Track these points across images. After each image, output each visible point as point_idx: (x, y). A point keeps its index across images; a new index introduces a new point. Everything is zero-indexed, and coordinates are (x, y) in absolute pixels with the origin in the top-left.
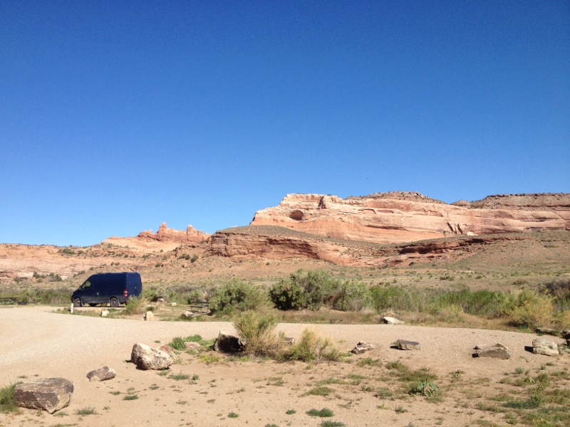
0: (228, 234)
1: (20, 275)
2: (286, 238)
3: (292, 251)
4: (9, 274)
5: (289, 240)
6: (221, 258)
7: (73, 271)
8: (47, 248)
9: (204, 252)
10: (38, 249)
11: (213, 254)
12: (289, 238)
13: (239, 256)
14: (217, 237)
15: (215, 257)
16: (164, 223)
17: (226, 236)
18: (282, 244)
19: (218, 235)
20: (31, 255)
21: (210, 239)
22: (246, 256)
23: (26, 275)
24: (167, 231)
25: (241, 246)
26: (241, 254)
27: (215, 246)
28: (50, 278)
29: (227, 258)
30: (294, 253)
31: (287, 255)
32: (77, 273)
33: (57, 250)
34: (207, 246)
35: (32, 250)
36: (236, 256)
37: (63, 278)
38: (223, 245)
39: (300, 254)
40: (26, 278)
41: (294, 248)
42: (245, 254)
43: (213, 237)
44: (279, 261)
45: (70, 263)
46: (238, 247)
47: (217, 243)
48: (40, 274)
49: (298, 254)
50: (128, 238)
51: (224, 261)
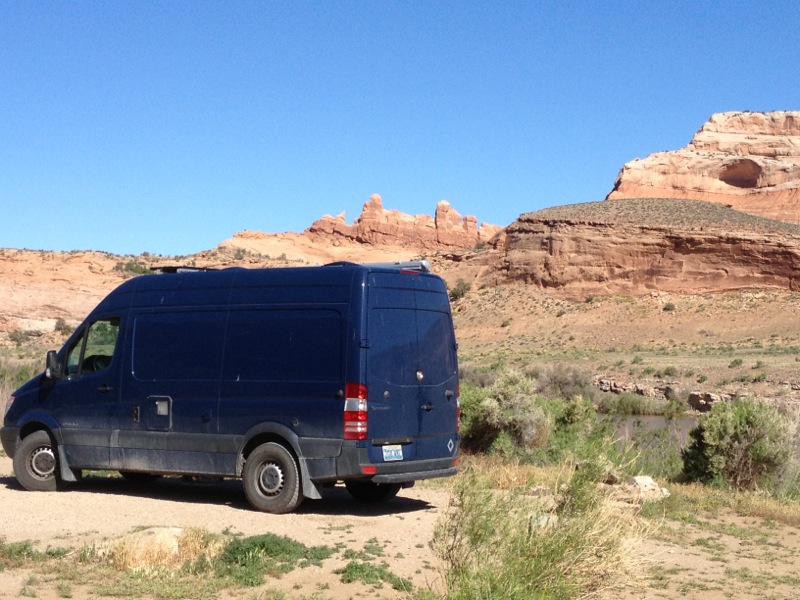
0: (551, 224)
1: (25, 325)
2: (723, 233)
3: (741, 271)
5: (733, 241)
6: (532, 288)
8: (87, 257)
9: (487, 273)
10: (65, 261)
11: (510, 279)
12: (732, 234)
13: (585, 285)
14: (521, 231)
15: (516, 286)
16: (376, 196)
17: (546, 228)
18: (711, 251)
19: (526, 226)
20: (51, 275)
21: (503, 237)
22: (603, 285)
23: (37, 325)
24: (383, 217)
25: (589, 257)
26: (589, 279)
27: (516, 255)
29: (551, 290)
30: (747, 278)
31: (724, 284)
33: (113, 264)
34: (494, 257)
35: (51, 263)
36: (576, 284)
38: (537, 254)
39: (765, 280)
40: (38, 334)
41: (746, 263)
42: (600, 279)
43: (509, 231)
44: (703, 301)
46: (580, 258)
47: (523, 248)
49: (759, 280)
50: (285, 236)
51: (542, 299)
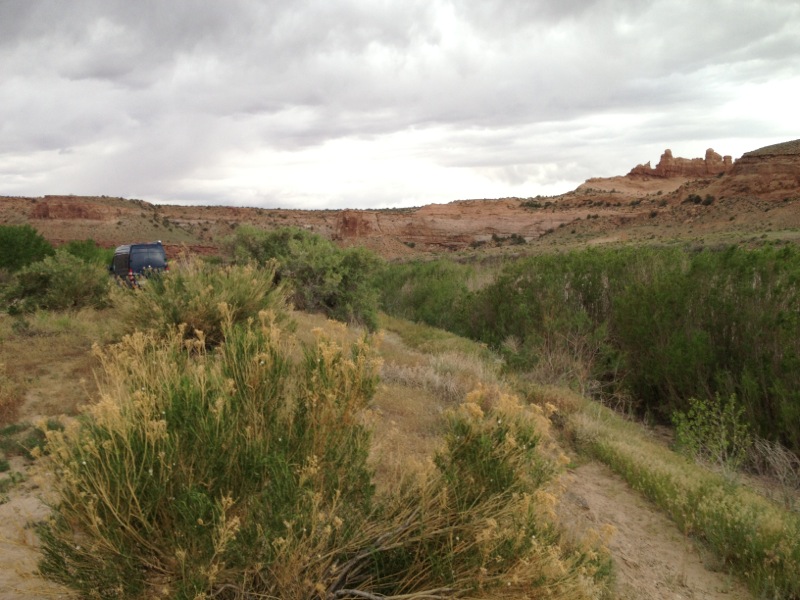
1: (478, 238)
4: (465, 239)
6: (751, 197)
7: (538, 229)
8: (506, 201)
9: (723, 190)
10: (495, 204)
11: (737, 192)
13: (783, 191)
15: (741, 195)
17: (758, 160)
19: (746, 160)
20: (488, 212)
22: (795, 191)
23: (483, 238)
24: (673, 162)
26: (786, 188)
27: (740, 178)
28: (510, 241)
29: (762, 196)
32: (543, 233)
33: (519, 202)
34: (728, 180)
35: (489, 206)
36: (779, 192)
37: (527, 239)
38: (753, 176)
40: (484, 242)
45: (535, 219)
47: (744, 173)
48: (500, 236)
51: (756, 202)
